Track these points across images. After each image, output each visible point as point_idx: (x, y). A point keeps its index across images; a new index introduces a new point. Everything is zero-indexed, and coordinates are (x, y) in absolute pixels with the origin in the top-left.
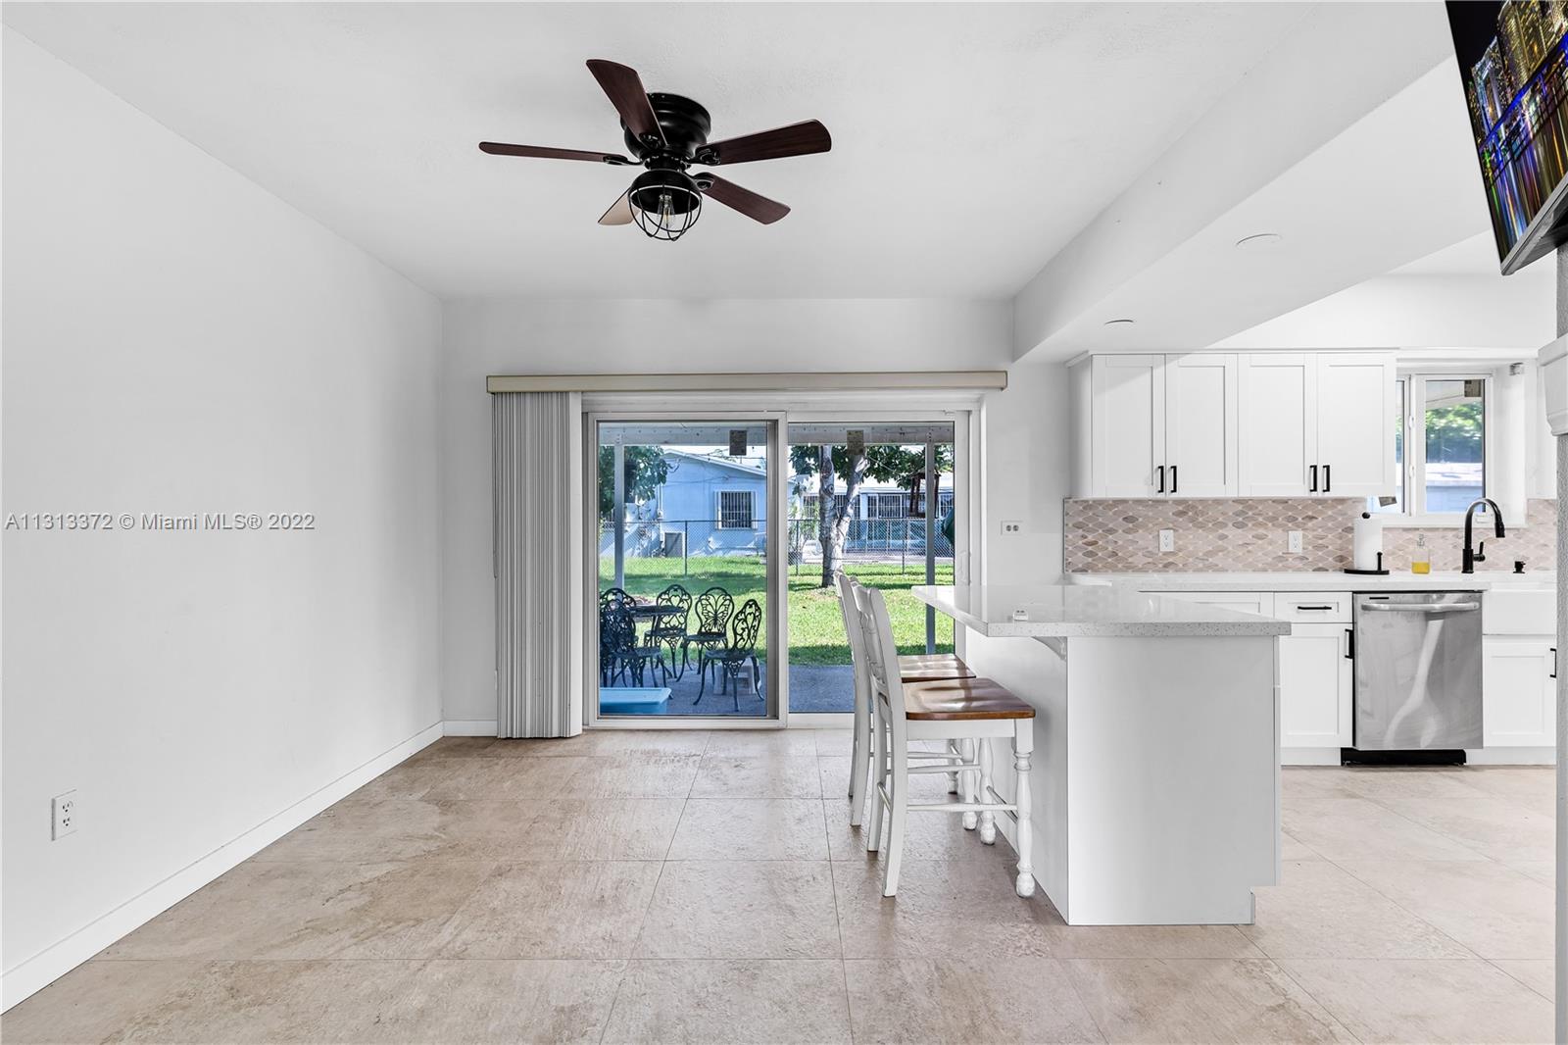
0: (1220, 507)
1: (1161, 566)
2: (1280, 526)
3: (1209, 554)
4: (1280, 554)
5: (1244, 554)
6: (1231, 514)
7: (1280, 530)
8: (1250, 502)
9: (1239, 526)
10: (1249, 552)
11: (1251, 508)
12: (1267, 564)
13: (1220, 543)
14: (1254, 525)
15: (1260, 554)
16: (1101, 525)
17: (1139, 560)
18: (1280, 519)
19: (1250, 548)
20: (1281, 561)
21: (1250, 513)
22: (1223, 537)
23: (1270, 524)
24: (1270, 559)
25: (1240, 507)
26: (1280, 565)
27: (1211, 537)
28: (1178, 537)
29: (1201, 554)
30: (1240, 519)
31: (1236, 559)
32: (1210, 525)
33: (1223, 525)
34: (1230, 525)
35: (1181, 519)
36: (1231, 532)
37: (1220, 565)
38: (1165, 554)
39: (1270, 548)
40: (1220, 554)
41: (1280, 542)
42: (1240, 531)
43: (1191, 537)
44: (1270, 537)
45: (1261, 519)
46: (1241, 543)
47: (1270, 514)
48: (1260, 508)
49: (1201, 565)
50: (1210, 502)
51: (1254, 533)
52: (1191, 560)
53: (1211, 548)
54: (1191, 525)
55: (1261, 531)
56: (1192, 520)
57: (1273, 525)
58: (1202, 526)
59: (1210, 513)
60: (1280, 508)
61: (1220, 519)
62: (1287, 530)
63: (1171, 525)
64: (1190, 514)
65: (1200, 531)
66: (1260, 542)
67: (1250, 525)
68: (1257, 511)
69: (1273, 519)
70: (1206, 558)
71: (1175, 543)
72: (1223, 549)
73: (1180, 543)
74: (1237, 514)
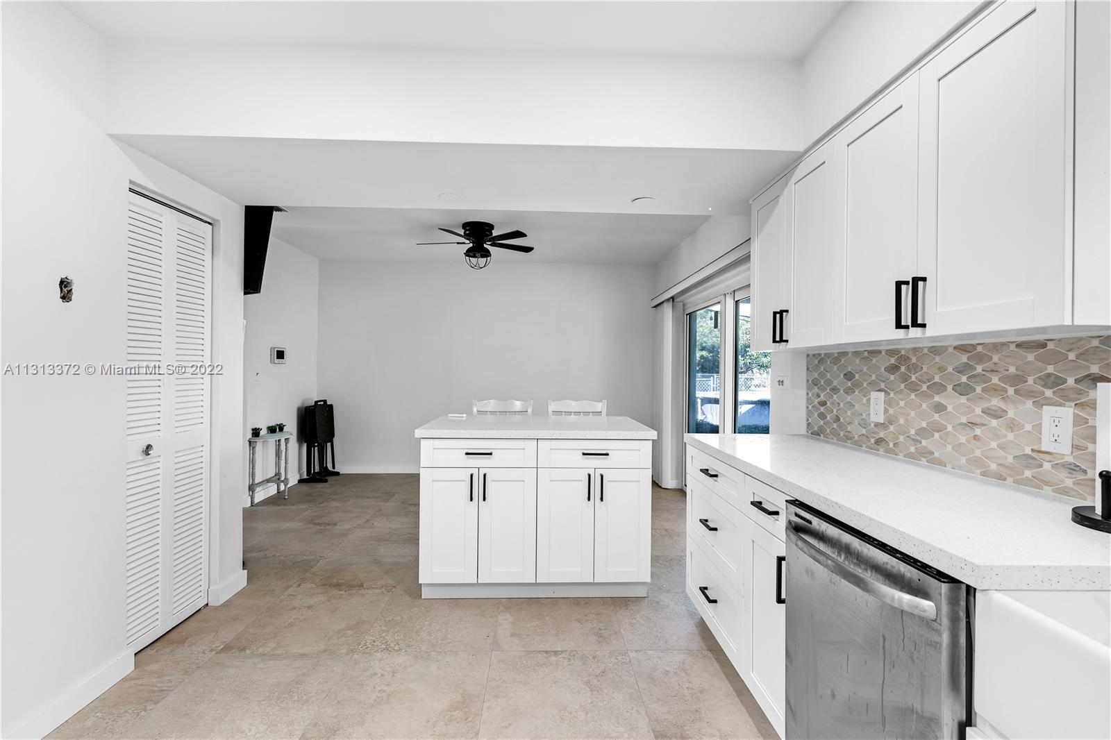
0: (937, 359)
1: (873, 441)
2: (1030, 394)
3: (924, 433)
4: (1028, 451)
5: (968, 442)
6: (950, 369)
7: (1029, 404)
8: (980, 349)
9: (963, 390)
10: (975, 437)
11: (980, 358)
12: (1008, 468)
13: (936, 416)
14: (983, 390)
15: (994, 445)
16: (829, 382)
17: (856, 430)
18: (1030, 380)
19: (978, 431)
20: (1028, 467)
21: (979, 369)
22: (940, 408)
23: (1011, 391)
24: (1010, 459)
25: (964, 358)
26: (1028, 473)
27: (924, 406)
28: (889, 403)
29: (913, 432)
30: (964, 379)
31: (958, 447)
32: (924, 387)
33: (940, 388)
34: (950, 388)
35: (892, 377)
36: (951, 400)
37: (936, 454)
38: (877, 425)
39: (1010, 436)
40: (937, 435)
41: (1028, 427)
42: (963, 399)
43: (902, 403)
44: (1011, 414)
45: (995, 380)
46: (964, 420)
47: (1012, 370)
48: (995, 358)
49: (912, 449)
50: (925, 351)
51: (985, 405)
52: (902, 438)
53: (924, 425)
54: (902, 386)
55: (995, 402)
56: (905, 379)
57: (1017, 392)
58: (913, 388)
59: (925, 369)
60: (1031, 357)
61: (937, 379)
62: (1039, 405)
63: (883, 386)
64: (903, 369)
65: (913, 396)
66: (994, 423)
67: (979, 390)
68: (989, 365)
69: (1017, 380)
70: (918, 438)
71: (886, 411)
72: (939, 428)
73: (891, 411)
74: (961, 370)
